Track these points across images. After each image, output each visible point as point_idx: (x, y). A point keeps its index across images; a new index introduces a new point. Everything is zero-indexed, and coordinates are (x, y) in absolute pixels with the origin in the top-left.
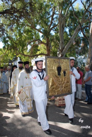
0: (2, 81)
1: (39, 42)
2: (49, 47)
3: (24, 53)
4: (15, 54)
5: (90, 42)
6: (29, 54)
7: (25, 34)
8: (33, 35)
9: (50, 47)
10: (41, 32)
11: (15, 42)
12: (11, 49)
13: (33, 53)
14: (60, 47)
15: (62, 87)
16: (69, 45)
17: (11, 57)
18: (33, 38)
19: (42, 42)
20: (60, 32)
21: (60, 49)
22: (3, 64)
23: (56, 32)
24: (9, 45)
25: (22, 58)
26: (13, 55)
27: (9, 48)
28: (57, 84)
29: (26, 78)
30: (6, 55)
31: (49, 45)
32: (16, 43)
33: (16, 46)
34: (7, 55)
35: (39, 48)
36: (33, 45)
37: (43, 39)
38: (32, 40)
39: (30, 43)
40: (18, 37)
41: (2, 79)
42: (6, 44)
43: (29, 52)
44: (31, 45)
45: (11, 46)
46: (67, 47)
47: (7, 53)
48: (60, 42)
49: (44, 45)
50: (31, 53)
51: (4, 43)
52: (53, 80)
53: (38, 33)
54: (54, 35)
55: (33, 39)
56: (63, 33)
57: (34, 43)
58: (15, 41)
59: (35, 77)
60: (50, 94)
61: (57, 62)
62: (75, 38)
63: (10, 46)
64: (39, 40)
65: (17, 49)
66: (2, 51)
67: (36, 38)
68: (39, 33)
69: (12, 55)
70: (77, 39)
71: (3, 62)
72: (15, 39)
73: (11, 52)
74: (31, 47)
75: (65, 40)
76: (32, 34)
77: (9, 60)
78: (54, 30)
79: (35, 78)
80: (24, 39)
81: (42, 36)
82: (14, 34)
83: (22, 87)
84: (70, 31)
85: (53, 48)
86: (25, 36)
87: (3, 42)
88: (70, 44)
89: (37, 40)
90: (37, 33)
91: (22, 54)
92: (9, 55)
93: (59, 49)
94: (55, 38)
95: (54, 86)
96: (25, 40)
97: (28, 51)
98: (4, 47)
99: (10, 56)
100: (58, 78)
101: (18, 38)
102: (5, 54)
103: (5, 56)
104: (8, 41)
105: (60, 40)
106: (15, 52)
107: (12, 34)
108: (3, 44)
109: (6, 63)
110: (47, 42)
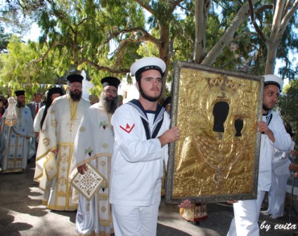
0: (20, 132)
1: (140, 34)
2: (165, 51)
3: (97, 61)
4: (72, 63)
5: (271, 49)
6: (111, 65)
7: (104, 10)
8: (127, 15)
9: (168, 51)
10: (148, 8)
11: (74, 27)
12: (60, 47)
13: (121, 62)
14: (195, 54)
15: (223, 172)
16: (217, 51)
17: (61, 69)
18: (126, 22)
19: (148, 37)
20: (199, 13)
21: (194, 58)
22: (36, 86)
23: (189, 13)
24: (56, 33)
25: (92, 74)
26: (66, 62)
27: (57, 43)
28: (206, 160)
29: (104, 127)
30: (47, 60)
31: (165, 45)
32: (76, 33)
33: (75, 38)
34: (51, 63)
35: (139, 52)
36: (123, 42)
37: (150, 28)
38: (122, 27)
39: (115, 35)
40: (85, 16)
41: (20, 126)
42: (47, 32)
43: (112, 59)
44: (119, 41)
45: (61, 38)
46: (212, 55)
47: (50, 56)
48: (196, 40)
49: (153, 45)
50: (117, 62)
51: (43, 28)
52: (192, 145)
53: (140, 11)
54: (182, 21)
55: (125, 25)
56: (205, 17)
57: (127, 36)
58: (75, 24)
59: (128, 126)
60: (177, 191)
61: (217, 85)
62: (236, 34)
63: (58, 37)
64: (141, 28)
65: (80, 48)
66: (35, 49)
67: (134, 23)
68: (144, 10)
69: (64, 63)
70: (242, 38)
71: (38, 80)
72: (75, 19)
73: (61, 54)
74: (117, 46)
75: (208, 37)
76: (123, 10)
77: (55, 77)
78: (184, 6)
79: (128, 129)
80: (101, 23)
81: (150, 20)
82: (72, 7)
83: (90, 154)
84: (225, 13)
85: (176, 54)
86: (103, 14)
87: (39, 24)
88: (220, 47)
89: (135, 29)
90: (137, 9)
91: (92, 63)
92: (56, 62)
93: (192, 58)
94: (184, 28)
95: (196, 166)
96: (103, 26)
97: (109, 57)
98: (42, 40)
99: (58, 65)
100: (212, 138)
101: (83, 18)
102: (43, 58)
103: (43, 62)
104: (53, 23)
105: (196, 34)
106: (72, 55)
107: (68, 6)
108: (40, 29)
109: (48, 82)
110: (162, 37)
